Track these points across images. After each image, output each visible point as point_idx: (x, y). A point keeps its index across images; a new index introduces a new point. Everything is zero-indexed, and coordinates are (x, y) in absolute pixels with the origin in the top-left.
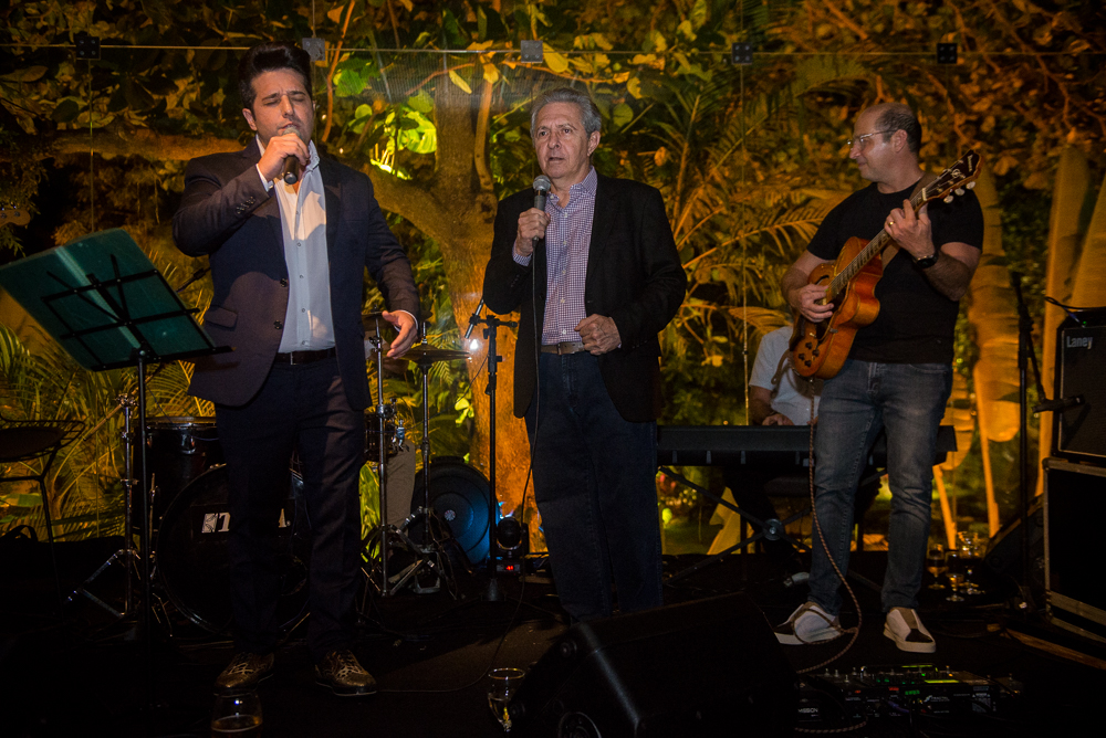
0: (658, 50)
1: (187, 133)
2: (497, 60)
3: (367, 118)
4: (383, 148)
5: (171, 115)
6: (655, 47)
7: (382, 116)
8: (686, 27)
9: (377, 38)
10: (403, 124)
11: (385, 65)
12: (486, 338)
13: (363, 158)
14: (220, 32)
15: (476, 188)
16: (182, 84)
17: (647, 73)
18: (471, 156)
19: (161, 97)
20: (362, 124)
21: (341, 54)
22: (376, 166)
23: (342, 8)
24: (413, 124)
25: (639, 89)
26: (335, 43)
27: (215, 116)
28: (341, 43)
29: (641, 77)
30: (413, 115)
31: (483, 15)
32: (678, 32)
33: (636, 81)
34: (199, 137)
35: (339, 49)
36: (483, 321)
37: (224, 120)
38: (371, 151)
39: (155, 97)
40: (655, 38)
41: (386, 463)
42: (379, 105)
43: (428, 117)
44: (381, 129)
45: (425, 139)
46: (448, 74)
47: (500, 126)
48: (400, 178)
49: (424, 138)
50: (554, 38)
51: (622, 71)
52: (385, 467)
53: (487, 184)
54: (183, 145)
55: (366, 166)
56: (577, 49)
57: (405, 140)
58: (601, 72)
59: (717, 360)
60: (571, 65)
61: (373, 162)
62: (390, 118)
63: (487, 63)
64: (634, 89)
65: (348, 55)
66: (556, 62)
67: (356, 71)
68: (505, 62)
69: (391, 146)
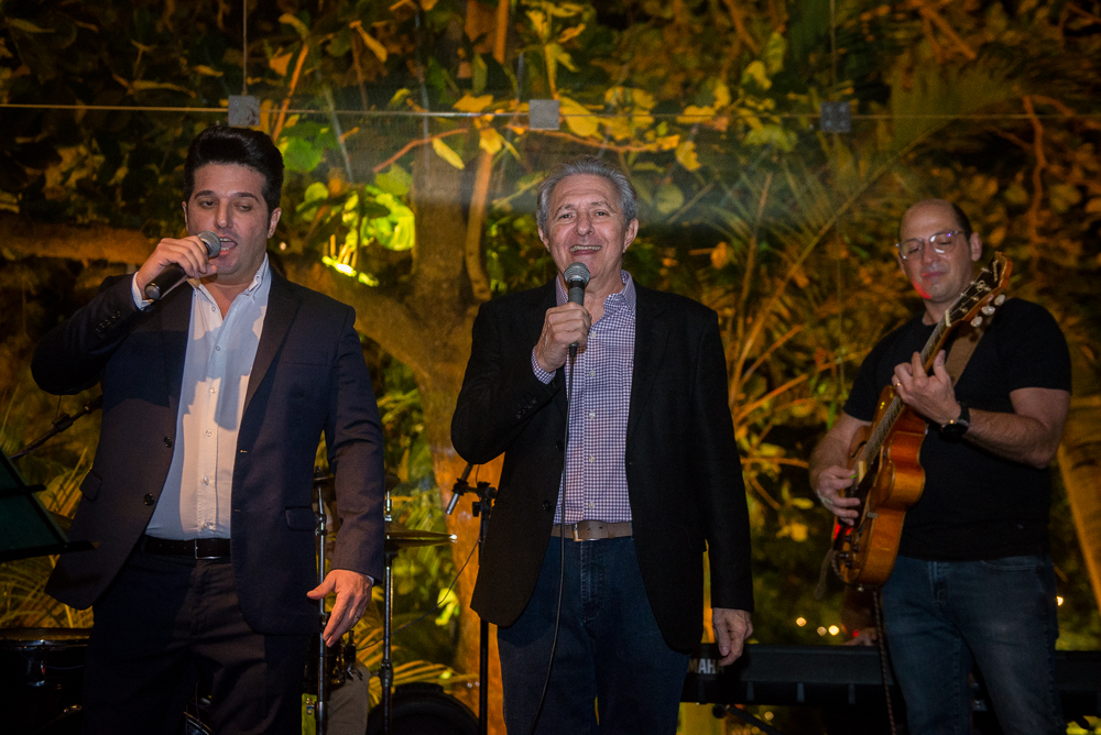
0: (718, 105)
1: (71, 222)
2: (498, 124)
3: (321, 203)
4: (340, 242)
5: (49, 196)
6: (715, 99)
7: (340, 200)
8: (756, 70)
9: (335, 95)
10: (369, 210)
11: (344, 131)
12: (475, 514)
13: (312, 256)
14: (123, 82)
15: (466, 296)
16: (68, 156)
17: (703, 137)
18: (460, 254)
19: (39, 173)
20: (314, 210)
21: (287, 117)
22: (331, 269)
23: (288, 57)
24: (383, 211)
25: (694, 156)
26: (278, 102)
27: (112, 198)
28: (287, 102)
29: (697, 140)
30: (385, 199)
31: (480, 64)
32: (745, 80)
33: (689, 145)
34: (87, 227)
35: (284, 109)
36: (472, 490)
37: (123, 204)
38: (326, 245)
39: (29, 171)
40: (714, 87)
41: (326, 699)
42: (336, 185)
43: (405, 201)
44: (339, 216)
45: (400, 231)
46: (430, 145)
47: (501, 214)
48: (363, 284)
49: (397, 229)
50: (581, 89)
51: (670, 133)
52: (325, 705)
53: (482, 291)
54: (64, 237)
55: (317, 267)
56: (607, 106)
57: (371, 231)
58: (641, 136)
59: (799, 532)
60: (601, 128)
61: (327, 260)
62: (352, 202)
63: (484, 128)
64: (688, 158)
65: (296, 117)
66: (581, 122)
67: (308, 139)
68: (510, 126)
69: (351, 239)
